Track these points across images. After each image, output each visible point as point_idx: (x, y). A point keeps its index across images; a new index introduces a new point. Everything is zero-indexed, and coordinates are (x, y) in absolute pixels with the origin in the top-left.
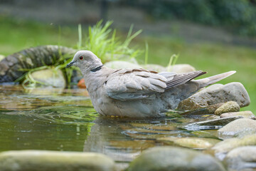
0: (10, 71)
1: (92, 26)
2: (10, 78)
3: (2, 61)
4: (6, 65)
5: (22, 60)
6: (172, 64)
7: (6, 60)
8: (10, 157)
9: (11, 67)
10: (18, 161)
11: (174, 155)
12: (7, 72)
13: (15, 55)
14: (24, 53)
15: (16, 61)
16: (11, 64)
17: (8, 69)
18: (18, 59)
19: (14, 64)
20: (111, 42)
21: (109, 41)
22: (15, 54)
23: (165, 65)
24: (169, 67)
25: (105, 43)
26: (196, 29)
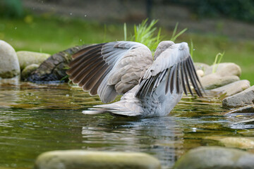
0: (56, 69)
1: (137, 25)
2: (56, 77)
3: (48, 59)
4: (52, 64)
5: (67, 59)
6: (217, 63)
7: (52, 58)
8: (56, 157)
9: (56, 65)
10: (63, 161)
11: (221, 155)
12: (52, 71)
13: (61, 54)
14: (69, 52)
15: (62, 60)
16: (57, 63)
17: (54, 68)
18: (64, 57)
19: (60, 63)
20: (156, 41)
21: (154, 39)
22: (61, 52)
23: (211, 64)
24: (214, 66)
25: (151, 41)
26: (240, 27)
